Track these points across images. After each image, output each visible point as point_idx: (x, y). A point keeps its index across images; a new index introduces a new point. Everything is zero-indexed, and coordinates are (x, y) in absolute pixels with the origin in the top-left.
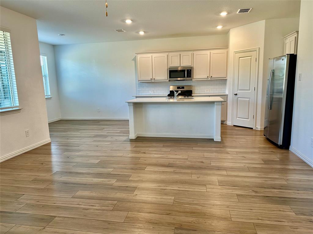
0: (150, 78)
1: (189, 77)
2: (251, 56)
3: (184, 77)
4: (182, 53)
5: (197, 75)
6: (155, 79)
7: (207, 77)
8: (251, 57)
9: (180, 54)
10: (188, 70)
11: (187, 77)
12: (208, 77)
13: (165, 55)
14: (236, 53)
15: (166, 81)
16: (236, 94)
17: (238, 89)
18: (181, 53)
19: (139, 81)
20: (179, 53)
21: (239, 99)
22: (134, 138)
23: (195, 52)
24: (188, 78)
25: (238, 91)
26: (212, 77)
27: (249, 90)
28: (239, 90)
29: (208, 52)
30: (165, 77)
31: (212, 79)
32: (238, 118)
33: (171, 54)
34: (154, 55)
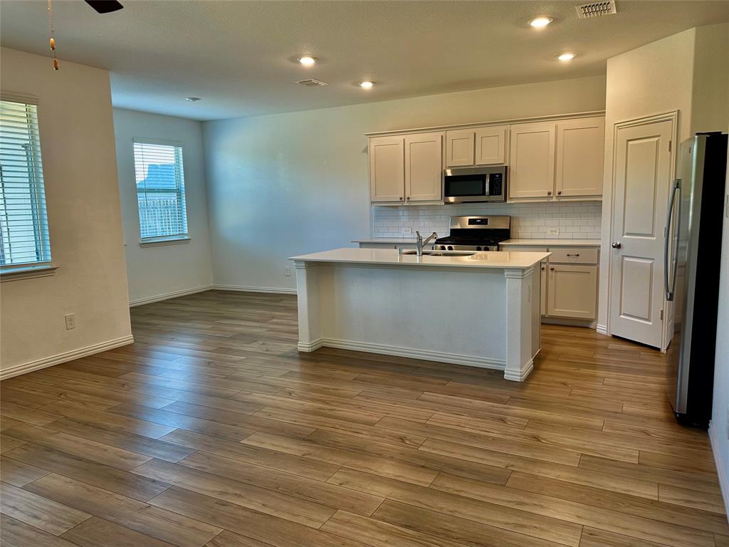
0: (399, 196)
1: (495, 195)
2: (659, 136)
3: (484, 194)
4: (480, 131)
5: (521, 189)
6: (411, 200)
7: (547, 195)
8: (656, 139)
9: (475, 134)
10: (492, 176)
11: (491, 193)
12: (549, 194)
13: (436, 136)
14: (619, 126)
15: (439, 204)
16: (619, 246)
17: (624, 232)
18: (478, 130)
19: (372, 203)
20: (472, 131)
21: (626, 259)
22: (307, 350)
23: (514, 127)
24: (493, 198)
25: (625, 236)
26: (561, 195)
27: (651, 235)
28: (628, 234)
29: (550, 127)
30: (435, 195)
31: (562, 200)
32: (624, 314)
33: (451, 134)
34: (410, 138)
